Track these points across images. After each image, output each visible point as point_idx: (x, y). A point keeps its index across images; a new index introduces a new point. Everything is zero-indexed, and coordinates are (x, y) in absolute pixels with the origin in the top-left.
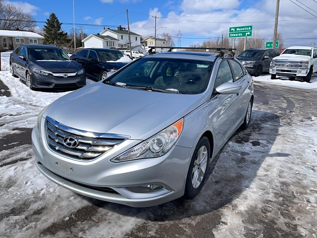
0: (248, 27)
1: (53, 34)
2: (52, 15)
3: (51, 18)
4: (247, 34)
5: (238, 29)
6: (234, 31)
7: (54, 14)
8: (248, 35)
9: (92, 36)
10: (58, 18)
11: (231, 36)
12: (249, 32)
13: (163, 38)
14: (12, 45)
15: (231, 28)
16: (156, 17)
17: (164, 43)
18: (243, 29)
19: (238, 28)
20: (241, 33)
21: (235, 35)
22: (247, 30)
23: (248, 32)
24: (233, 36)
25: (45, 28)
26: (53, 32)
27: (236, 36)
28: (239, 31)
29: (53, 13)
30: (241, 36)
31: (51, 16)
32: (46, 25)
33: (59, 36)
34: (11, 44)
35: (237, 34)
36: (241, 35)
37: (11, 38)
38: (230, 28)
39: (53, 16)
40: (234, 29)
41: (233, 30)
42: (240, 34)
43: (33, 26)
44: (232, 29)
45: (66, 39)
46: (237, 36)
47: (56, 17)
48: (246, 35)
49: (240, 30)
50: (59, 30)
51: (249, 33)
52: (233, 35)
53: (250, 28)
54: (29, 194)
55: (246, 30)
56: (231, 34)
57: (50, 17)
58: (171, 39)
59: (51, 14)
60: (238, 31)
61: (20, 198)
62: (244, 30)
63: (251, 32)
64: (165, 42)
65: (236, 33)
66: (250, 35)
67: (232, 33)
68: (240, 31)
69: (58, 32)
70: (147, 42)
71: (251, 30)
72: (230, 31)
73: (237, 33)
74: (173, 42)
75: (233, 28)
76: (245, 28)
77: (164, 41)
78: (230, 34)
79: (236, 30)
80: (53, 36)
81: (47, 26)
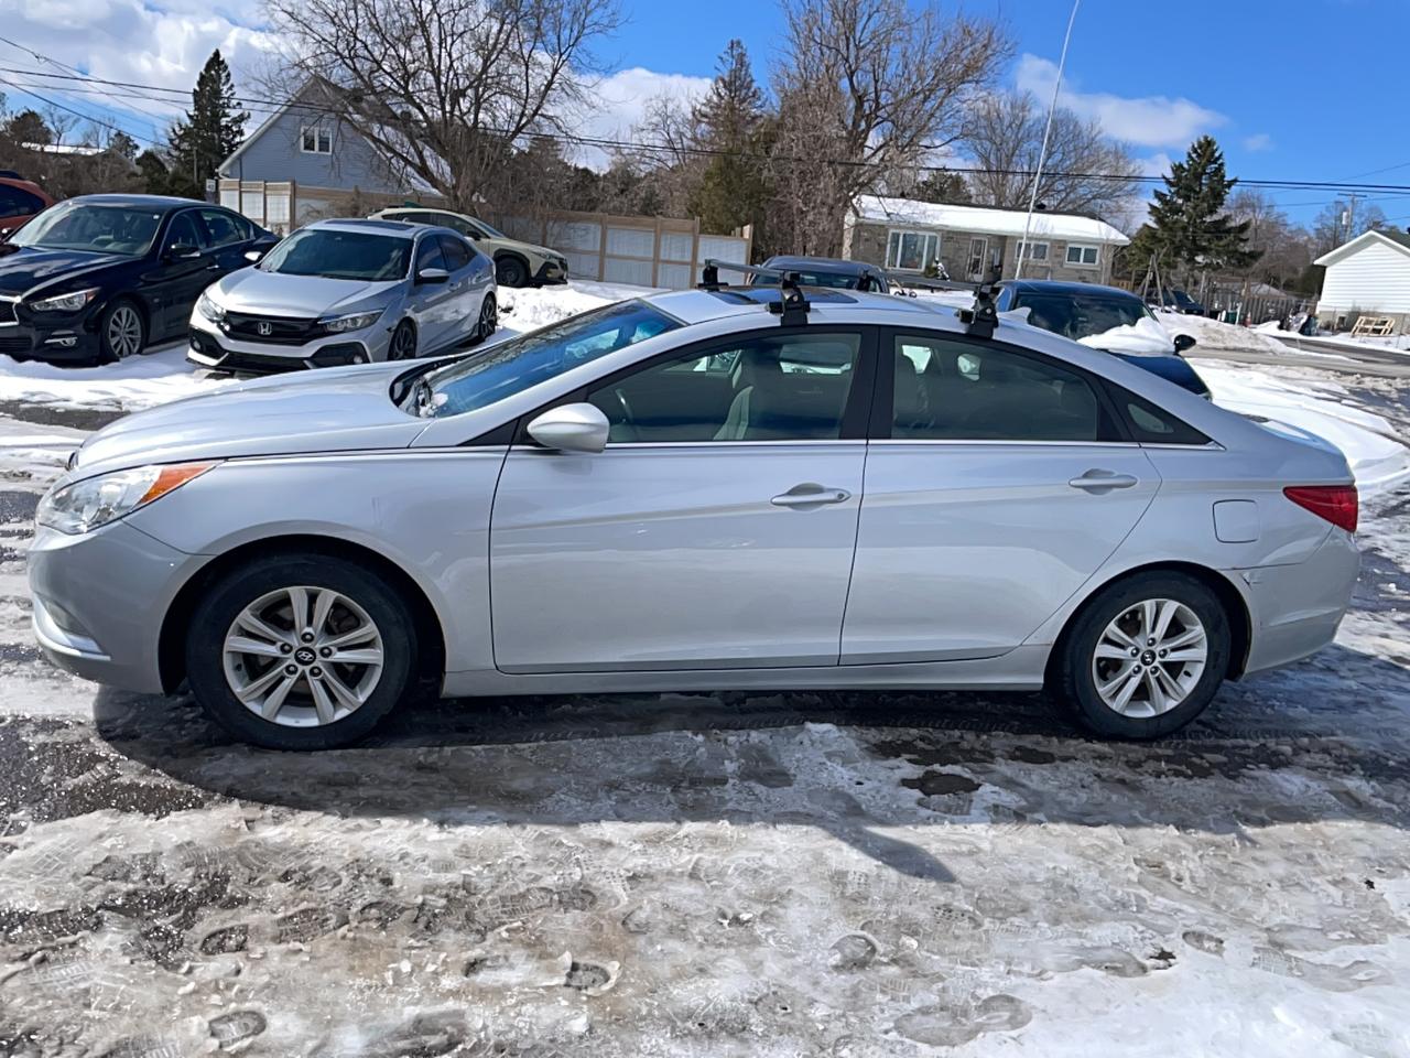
1: (1185, 229)
2: (1200, 147)
3: (1192, 159)
7: (1209, 143)
9: (1373, 236)
10: (1226, 160)
14: (1001, 265)
25: (1156, 203)
26: (1185, 219)
29: (1206, 138)
31: (1195, 151)
32: (1164, 189)
33: (1208, 236)
34: (996, 263)
37: (1002, 241)
39: (1206, 151)
43: (1129, 194)
45: (1236, 251)
47: (1217, 155)
50: (1212, 211)
57: (1189, 155)
59: (1199, 143)
69: (1208, 219)
80: (1180, 233)
81: (1166, 192)
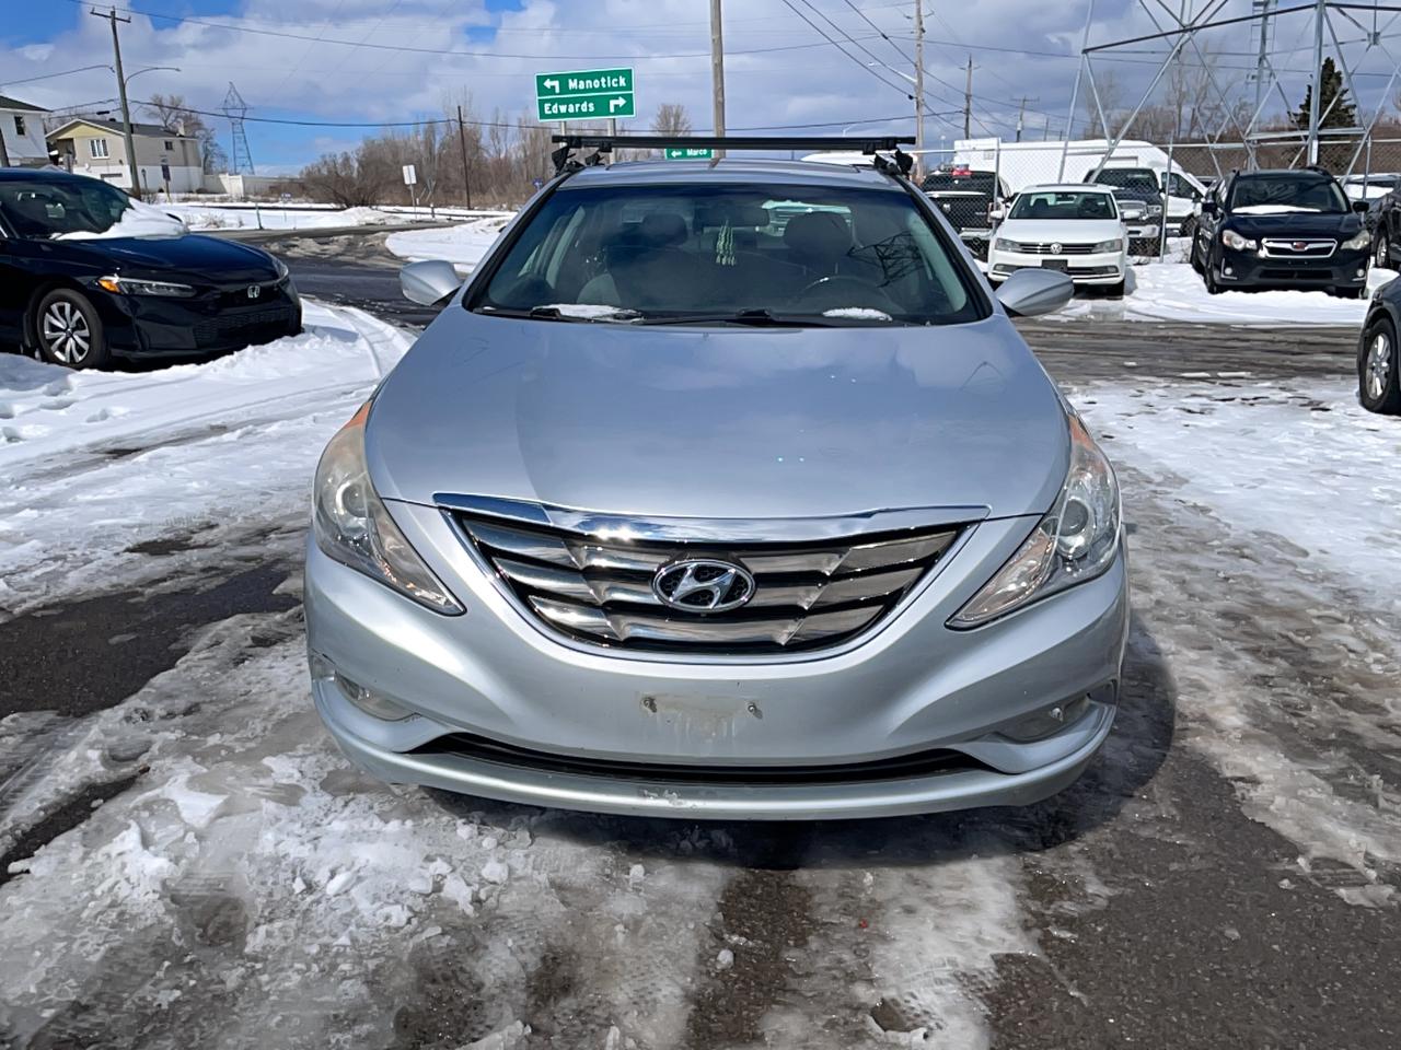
0: (615, 74)
4: (616, 106)
5: (572, 84)
6: (557, 90)
8: (618, 110)
11: (547, 112)
12: (622, 96)
13: (159, 122)
15: (545, 78)
16: (113, 13)
17: (169, 146)
18: (596, 84)
19: (573, 76)
20: (589, 100)
21: (563, 109)
22: (613, 89)
23: (616, 97)
24: (556, 112)
27: (567, 114)
28: (578, 91)
30: (588, 114)
35: (571, 106)
36: (592, 109)
38: (541, 79)
40: (556, 83)
41: (553, 87)
42: (585, 104)
44: (548, 84)
46: (574, 115)
48: (612, 110)
49: (582, 86)
51: (621, 102)
52: (555, 106)
53: (622, 82)
54: (397, 929)
55: (607, 89)
56: (547, 106)
58: (198, 125)
60: (574, 91)
61: (376, 961)
62: (600, 89)
63: (629, 98)
64: (176, 142)
65: (566, 102)
66: (628, 109)
67: (552, 102)
68: (585, 91)
70: (71, 140)
71: (629, 86)
72: (542, 90)
73: (574, 101)
74: (215, 141)
75: (553, 78)
76: (603, 80)
77: (169, 139)
78: (542, 103)
79: (564, 88)
